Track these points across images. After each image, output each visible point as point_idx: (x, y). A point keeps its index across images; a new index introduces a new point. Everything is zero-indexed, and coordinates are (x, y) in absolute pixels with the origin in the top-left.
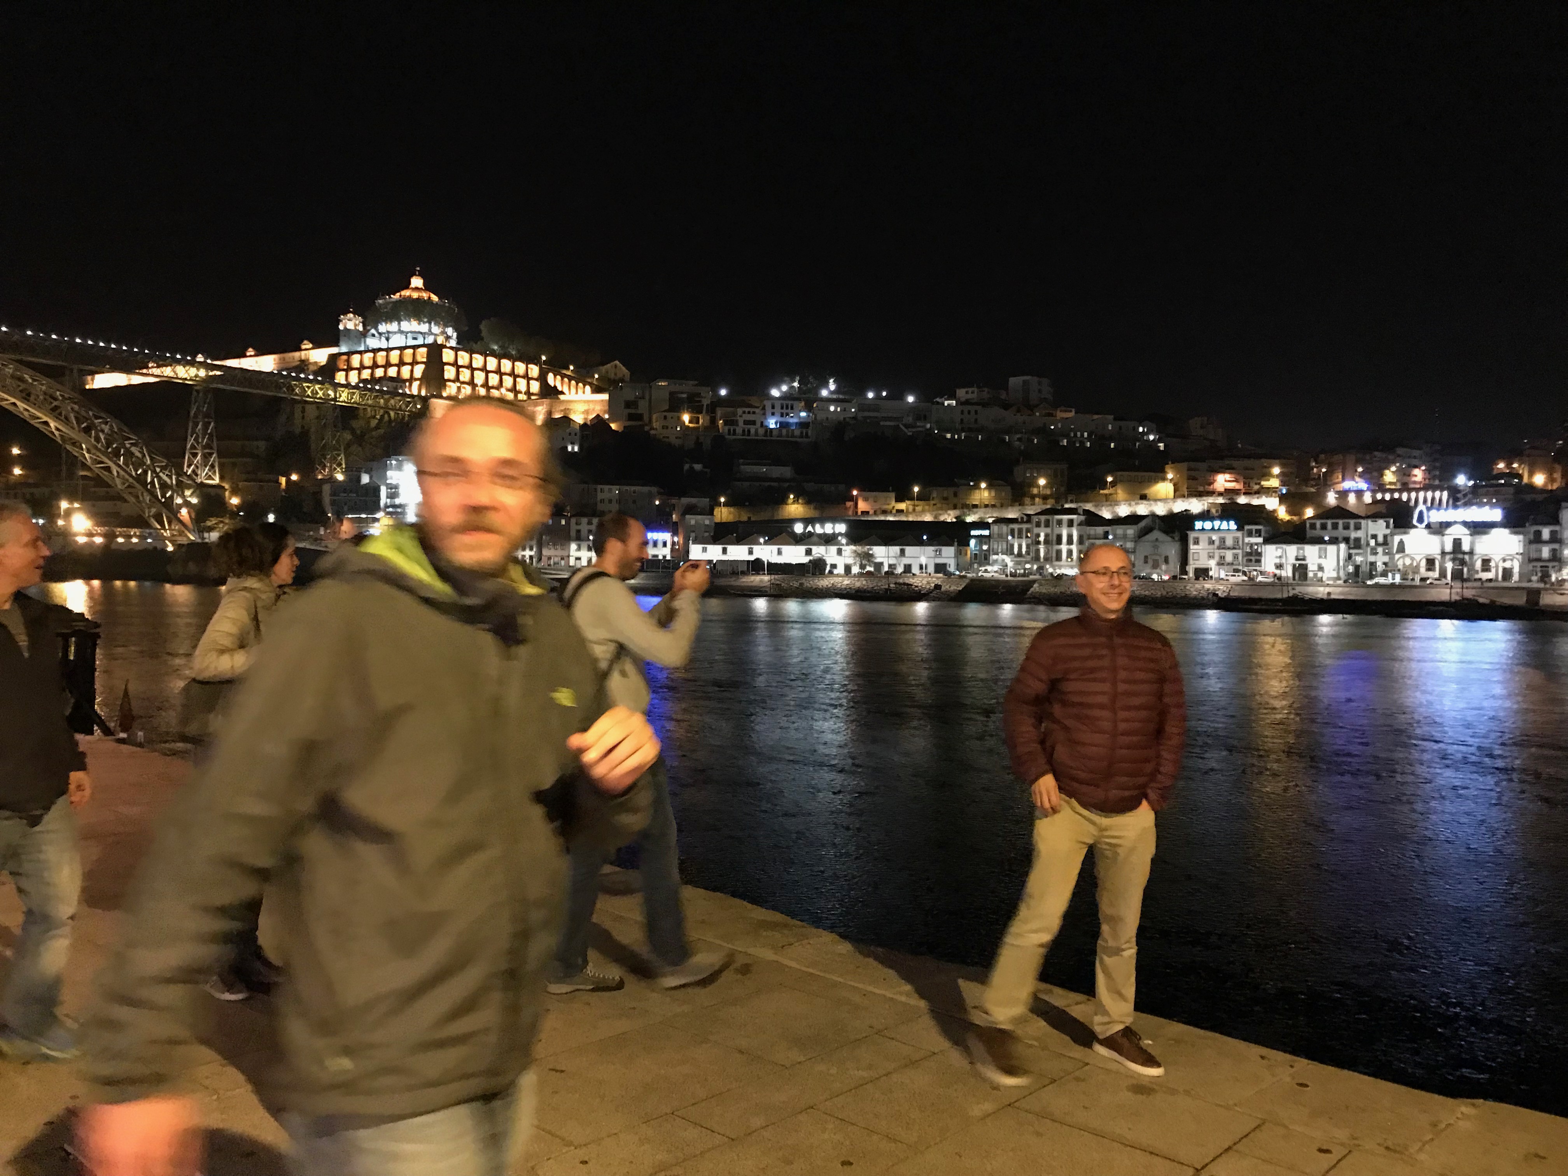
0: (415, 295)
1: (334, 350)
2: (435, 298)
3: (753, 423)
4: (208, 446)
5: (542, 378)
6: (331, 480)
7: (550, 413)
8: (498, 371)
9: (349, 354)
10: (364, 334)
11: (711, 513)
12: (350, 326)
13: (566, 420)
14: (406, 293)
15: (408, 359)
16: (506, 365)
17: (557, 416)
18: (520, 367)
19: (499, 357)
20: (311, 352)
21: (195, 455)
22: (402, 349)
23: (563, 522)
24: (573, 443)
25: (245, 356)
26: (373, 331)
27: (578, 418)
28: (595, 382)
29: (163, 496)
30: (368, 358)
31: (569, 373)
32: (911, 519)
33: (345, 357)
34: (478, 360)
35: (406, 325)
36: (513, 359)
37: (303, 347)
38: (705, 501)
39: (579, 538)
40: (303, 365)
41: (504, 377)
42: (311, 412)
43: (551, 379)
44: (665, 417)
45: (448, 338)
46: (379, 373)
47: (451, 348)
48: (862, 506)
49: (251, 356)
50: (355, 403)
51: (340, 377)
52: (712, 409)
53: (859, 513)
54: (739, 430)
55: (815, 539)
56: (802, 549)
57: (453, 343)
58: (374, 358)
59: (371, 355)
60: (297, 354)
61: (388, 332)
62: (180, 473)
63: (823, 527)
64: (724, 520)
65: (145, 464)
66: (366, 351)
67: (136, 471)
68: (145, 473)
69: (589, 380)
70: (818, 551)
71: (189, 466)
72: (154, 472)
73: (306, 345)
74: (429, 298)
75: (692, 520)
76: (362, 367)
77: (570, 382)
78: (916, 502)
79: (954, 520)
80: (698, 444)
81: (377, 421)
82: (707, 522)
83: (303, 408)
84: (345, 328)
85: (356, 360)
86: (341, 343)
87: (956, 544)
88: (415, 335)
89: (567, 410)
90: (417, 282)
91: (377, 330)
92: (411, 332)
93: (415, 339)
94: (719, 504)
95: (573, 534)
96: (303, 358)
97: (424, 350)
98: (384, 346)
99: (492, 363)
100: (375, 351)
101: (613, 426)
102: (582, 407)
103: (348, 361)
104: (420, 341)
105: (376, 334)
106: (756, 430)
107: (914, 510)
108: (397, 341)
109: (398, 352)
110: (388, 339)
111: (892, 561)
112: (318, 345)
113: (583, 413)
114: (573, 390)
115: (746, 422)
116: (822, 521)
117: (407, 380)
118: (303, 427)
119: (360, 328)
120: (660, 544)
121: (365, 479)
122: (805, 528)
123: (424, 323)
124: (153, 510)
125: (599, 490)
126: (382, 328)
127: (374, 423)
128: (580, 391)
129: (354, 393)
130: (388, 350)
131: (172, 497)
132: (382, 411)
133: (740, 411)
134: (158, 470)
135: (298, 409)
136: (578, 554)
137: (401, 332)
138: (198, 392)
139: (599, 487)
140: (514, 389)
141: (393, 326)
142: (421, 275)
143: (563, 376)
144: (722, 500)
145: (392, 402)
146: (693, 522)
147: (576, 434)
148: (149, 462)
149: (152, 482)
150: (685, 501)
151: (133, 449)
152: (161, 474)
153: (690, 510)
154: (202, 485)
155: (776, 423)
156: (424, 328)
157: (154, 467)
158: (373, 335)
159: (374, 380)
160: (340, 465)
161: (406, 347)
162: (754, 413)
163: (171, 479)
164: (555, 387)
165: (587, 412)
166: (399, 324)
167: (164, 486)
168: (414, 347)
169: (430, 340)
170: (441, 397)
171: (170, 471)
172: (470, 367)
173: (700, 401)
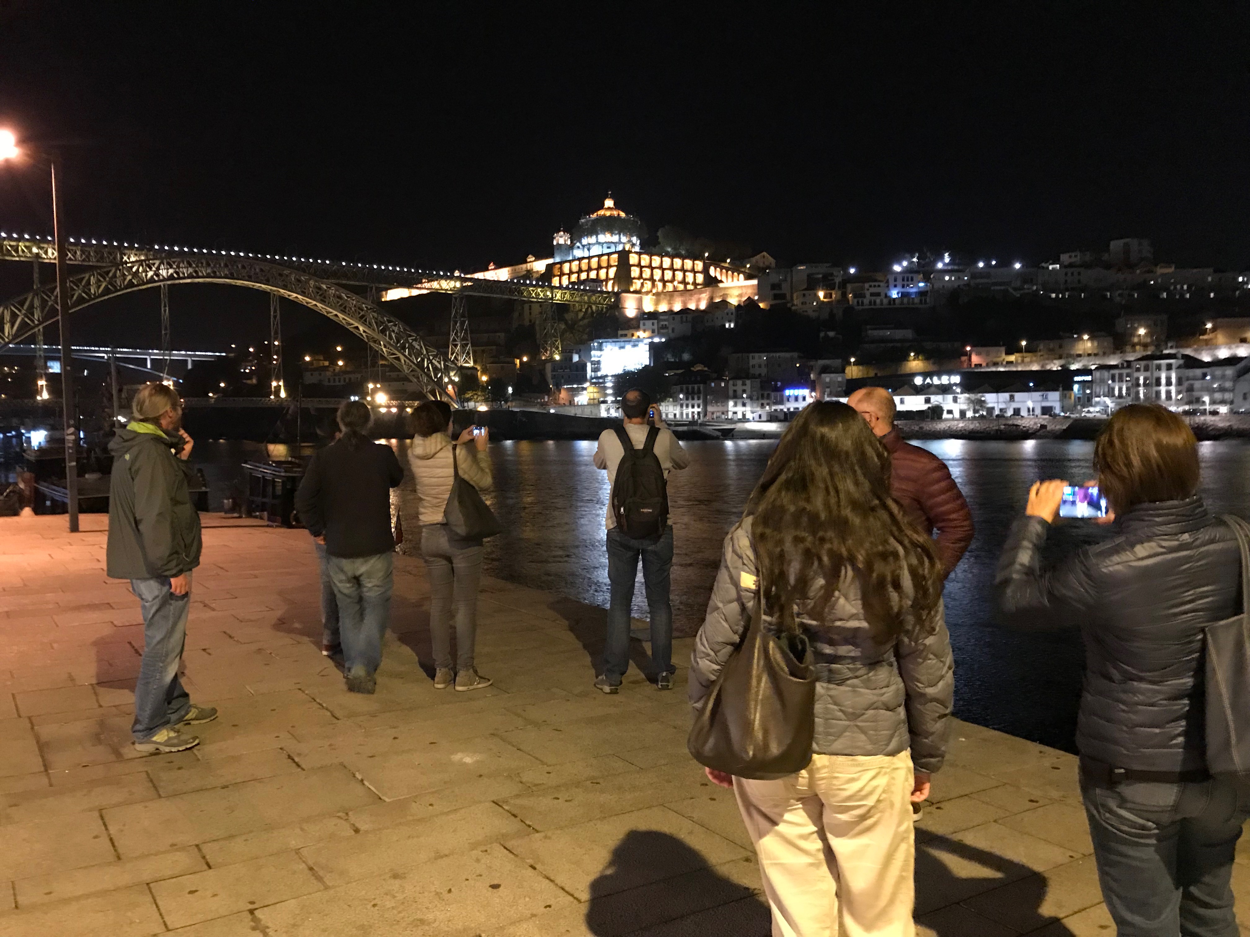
0: (608, 213)
1: (550, 261)
2: (623, 215)
3: (878, 294)
4: (464, 339)
5: (705, 271)
6: (551, 360)
7: (711, 298)
8: (672, 268)
9: (561, 263)
10: (572, 247)
11: (843, 371)
12: (561, 241)
13: (724, 303)
14: (601, 212)
15: (604, 264)
16: (678, 263)
17: (717, 300)
18: (688, 264)
19: (672, 257)
20: (534, 263)
21: (456, 346)
22: (600, 256)
23: (723, 385)
24: (730, 321)
25: (487, 270)
26: (578, 244)
27: (734, 301)
28: (747, 271)
29: (436, 377)
30: (575, 266)
31: (727, 265)
32: (1020, 369)
33: (558, 266)
34: (656, 261)
35: (602, 238)
36: (683, 258)
37: (529, 260)
38: (838, 362)
39: (736, 396)
40: (529, 274)
41: (676, 273)
42: (536, 309)
43: (712, 271)
44: (804, 295)
45: (633, 245)
46: (583, 276)
47: (636, 253)
48: (975, 359)
49: (492, 270)
50: (566, 300)
51: (555, 282)
52: (843, 286)
53: (973, 366)
54: (866, 301)
55: (933, 389)
56: (921, 398)
57: (637, 249)
58: (579, 264)
59: (577, 262)
60: (524, 266)
61: (589, 244)
62: (446, 360)
63: (940, 379)
64: (854, 377)
65: (422, 354)
66: (573, 260)
67: (417, 359)
68: (423, 360)
69: (743, 270)
70: (936, 399)
71: (452, 354)
72: (428, 359)
73: (531, 258)
74: (619, 215)
75: (827, 378)
76: (571, 273)
77: (727, 272)
78: (1025, 354)
79: (1060, 368)
80: (832, 315)
81: (583, 314)
82: (840, 379)
83: (530, 306)
84: (558, 244)
85: (566, 268)
86: (555, 255)
87: (1061, 389)
88: (609, 244)
89: (725, 295)
90: (609, 203)
91: (581, 243)
92: (606, 243)
93: (609, 248)
94: (849, 363)
95: (731, 393)
96: (529, 268)
97: (616, 256)
98: (586, 255)
99: (667, 262)
100: (580, 259)
101: (762, 305)
102: (736, 292)
103: (561, 269)
104: (613, 249)
105: (581, 247)
106: (882, 301)
107: (1023, 361)
108: (596, 250)
109: (596, 259)
110: (589, 250)
111: (1002, 406)
112: (538, 257)
113: (738, 296)
114: (730, 279)
115: (872, 294)
116: (939, 374)
117: (604, 280)
118: (530, 321)
119: (569, 242)
120: (800, 399)
121: (576, 358)
122: (924, 380)
123: (616, 234)
124: (429, 387)
125: (751, 358)
126: (585, 241)
127: (581, 315)
128: (735, 279)
129: (566, 293)
130: (590, 258)
131: (441, 377)
132: (586, 306)
133: (867, 285)
134: (431, 358)
135: (526, 306)
136: (735, 409)
137: (598, 243)
138: (456, 298)
139: (751, 355)
140: (684, 282)
141: (593, 239)
142: (612, 197)
143: (722, 268)
144: (853, 360)
145: (594, 298)
146: (828, 380)
147: (732, 314)
148: (425, 353)
149: (428, 367)
150: (821, 362)
151: (414, 343)
152: (433, 361)
153: (825, 370)
154: (462, 367)
155: (898, 293)
156: (615, 238)
157: (429, 356)
158: (579, 247)
159: (580, 282)
160: (557, 348)
161: (603, 255)
162: (879, 286)
163: (440, 364)
164: (716, 277)
165: (740, 295)
166: (597, 237)
167: (436, 369)
168: (609, 254)
169: (620, 248)
170: (629, 292)
171: (440, 358)
172: (650, 266)
173: (833, 280)
